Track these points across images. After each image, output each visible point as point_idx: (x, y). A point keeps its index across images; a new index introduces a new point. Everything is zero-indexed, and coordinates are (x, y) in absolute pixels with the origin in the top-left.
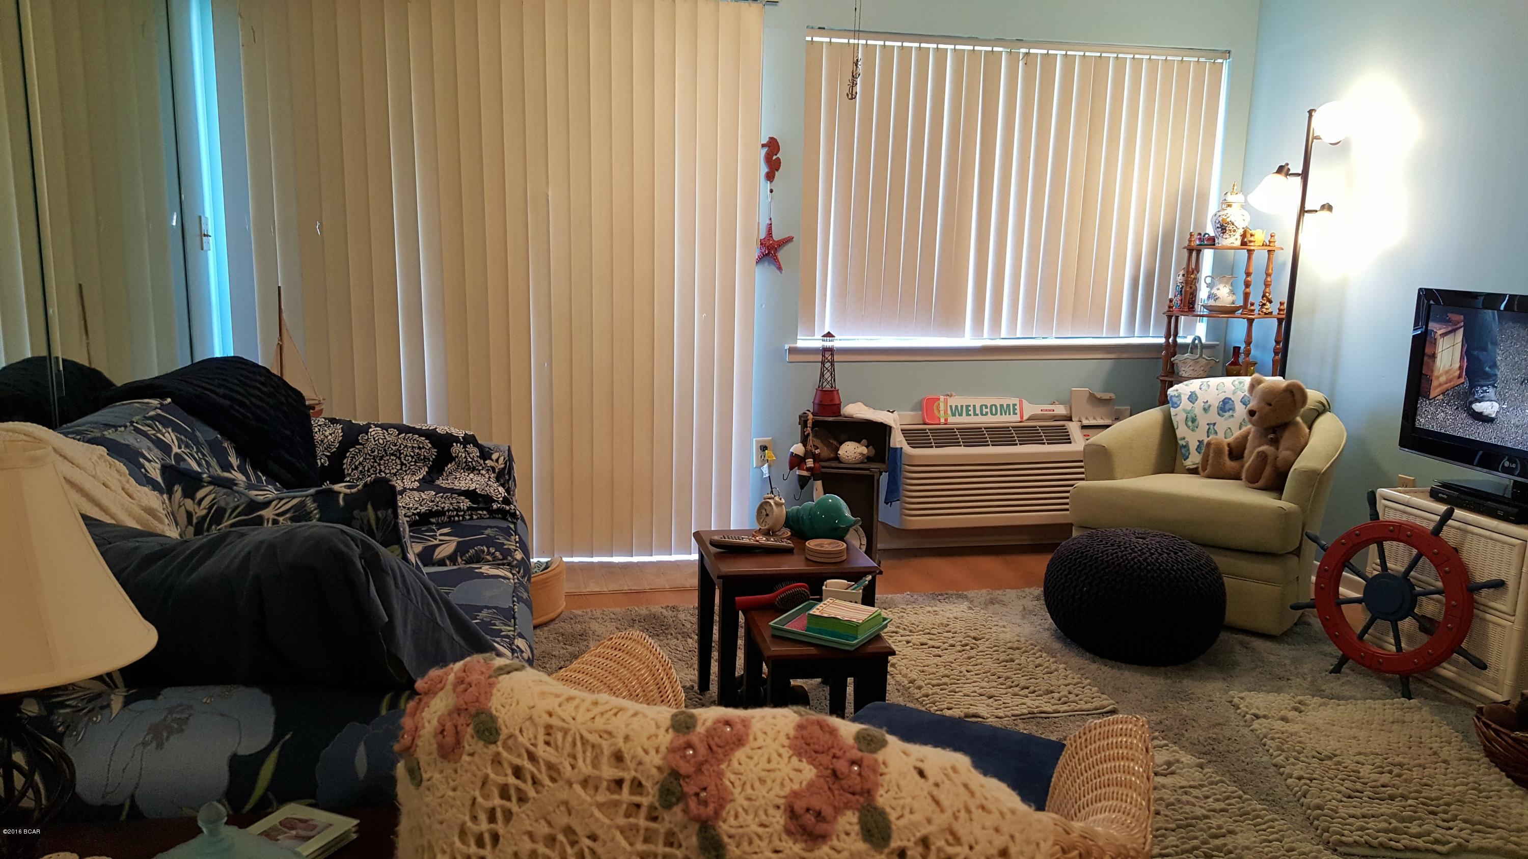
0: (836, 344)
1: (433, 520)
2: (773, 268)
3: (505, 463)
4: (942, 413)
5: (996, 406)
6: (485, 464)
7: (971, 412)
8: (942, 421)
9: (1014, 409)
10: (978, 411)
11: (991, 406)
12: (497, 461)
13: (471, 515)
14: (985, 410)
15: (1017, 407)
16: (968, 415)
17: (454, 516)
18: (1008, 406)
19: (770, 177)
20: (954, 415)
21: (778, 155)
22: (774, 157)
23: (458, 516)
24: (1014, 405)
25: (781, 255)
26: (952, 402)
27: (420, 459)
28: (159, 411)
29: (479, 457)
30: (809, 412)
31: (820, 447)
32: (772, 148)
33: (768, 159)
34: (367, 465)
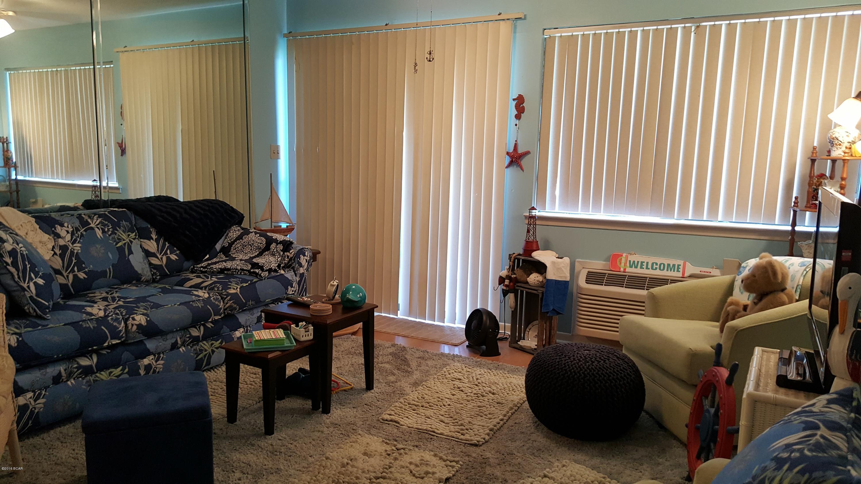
1: (225, 272)
2: (519, 168)
4: (623, 264)
5: (664, 265)
6: (283, 253)
7: (645, 267)
8: (622, 270)
9: (678, 268)
10: (650, 266)
11: (660, 264)
12: (291, 253)
13: (241, 273)
14: (655, 266)
15: (681, 267)
17: (234, 272)
18: (674, 265)
19: (518, 117)
20: (631, 267)
21: (523, 105)
22: (522, 105)
24: (679, 265)
25: (524, 162)
26: (632, 258)
27: (259, 248)
28: (106, 213)
29: (282, 251)
30: (517, 253)
31: (519, 274)
32: (520, 101)
33: (517, 107)
34: (239, 248)
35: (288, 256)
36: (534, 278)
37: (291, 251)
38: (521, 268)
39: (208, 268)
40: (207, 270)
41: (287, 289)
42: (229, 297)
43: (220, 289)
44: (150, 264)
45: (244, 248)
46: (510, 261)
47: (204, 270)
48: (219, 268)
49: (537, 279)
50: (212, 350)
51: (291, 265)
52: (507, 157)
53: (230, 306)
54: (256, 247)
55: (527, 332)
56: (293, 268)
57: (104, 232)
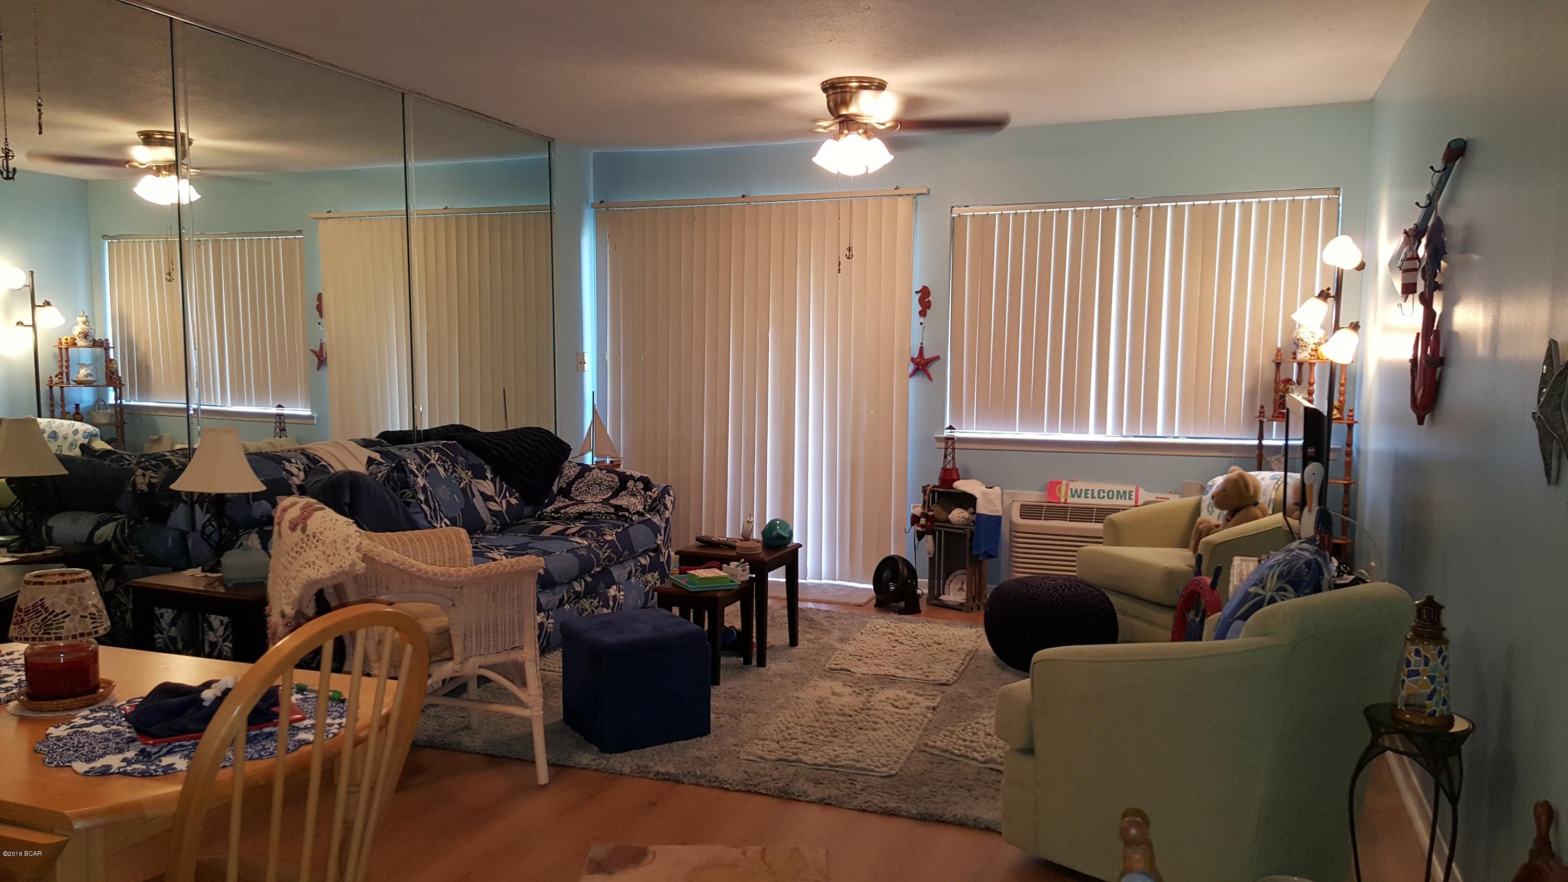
0: (957, 434)
1: (585, 517)
2: (926, 378)
3: (659, 495)
4: (1063, 494)
5: (1113, 492)
6: (645, 493)
7: (1089, 495)
8: (1062, 500)
9: (1130, 495)
10: (1096, 495)
11: (1109, 492)
12: (655, 493)
13: (606, 517)
14: (1102, 495)
15: (1133, 494)
16: (1086, 497)
17: (596, 516)
18: (1125, 492)
19: (923, 313)
20: (1073, 496)
21: (929, 299)
22: (927, 299)
23: (599, 516)
24: (1130, 492)
25: (932, 369)
26: (1073, 486)
27: (610, 488)
28: (440, 446)
29: (642, 489)
30: (932, 484)
31: (936, 511)
32: (925, 293)
33: (921, 301)
34: (583, 489)
35: (651, 497)
36: (958, 515)
37: (653, 490)
38: (938, 503)
39: (561, 514)
40: (560, 516)
41: (656, 537)
42: (607, 546)
43: (595, 535)
44: (490, 510)
45: (589, 489)
46: (925, 494)
47: (556, 516)
48: (576, 513)
49: (961, 515)
50: (592, 610)
51: (655, 508)
52: (912, 363)
53: (609, 556)
54: (607, 486)
55: (947, 586)
56: (658, 511)
57: (445, 470)
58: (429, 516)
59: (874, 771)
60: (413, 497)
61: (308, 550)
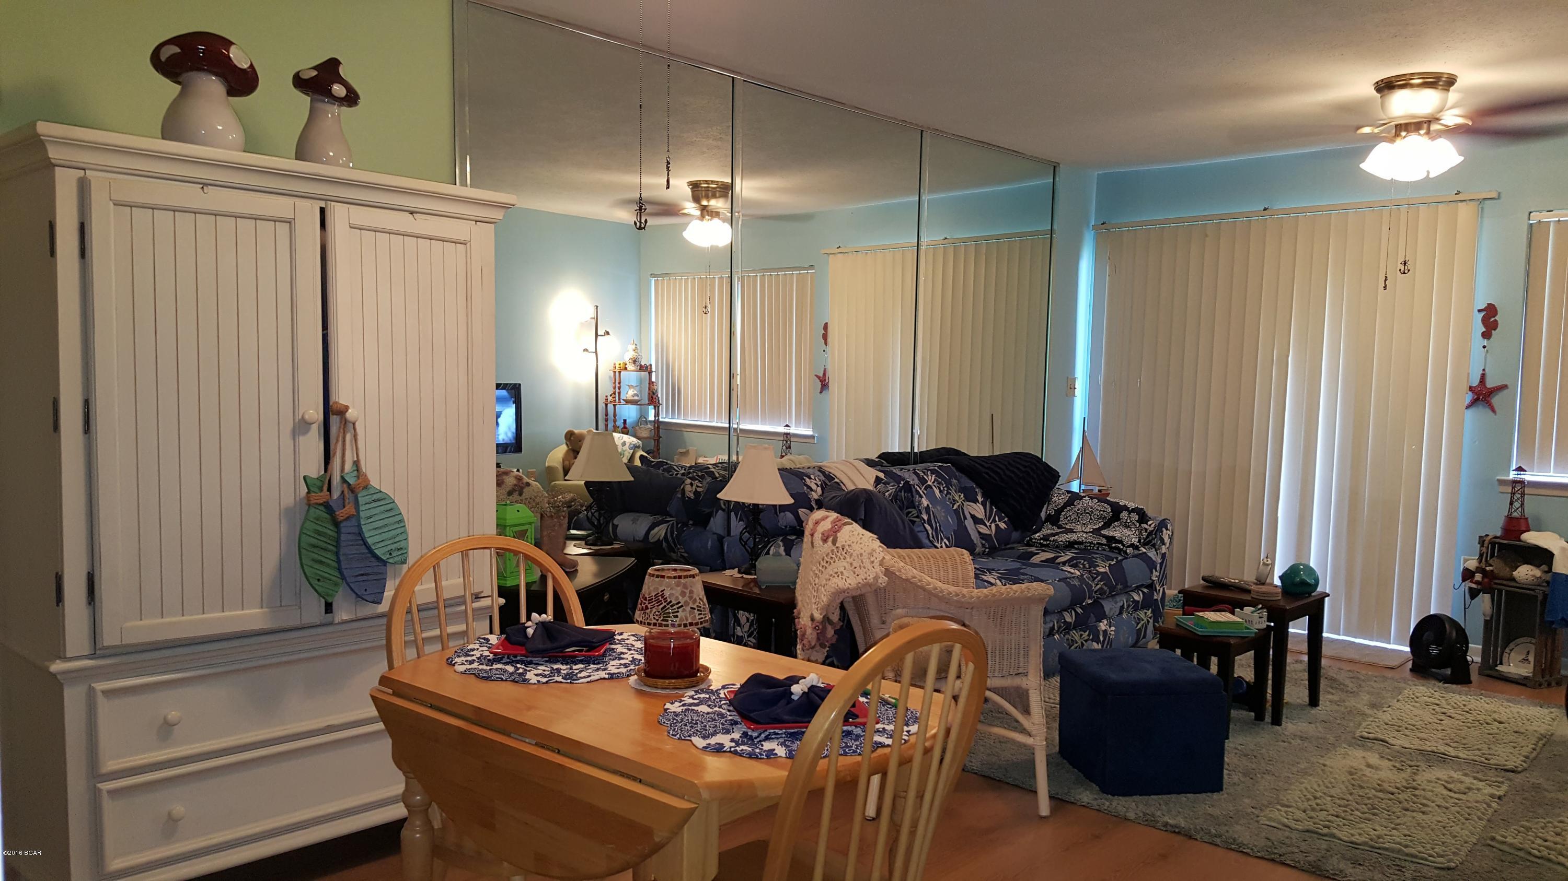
0: (1528, 477)
1: (1076, 546)
2: (1489, 411)
3: (1155, 528)
6: (1140, 525)
12: (1150, 526)
13: (1098, 548)
17: (1087, 546)
19: (1486, 335)
21: (1496, 318)
22: (1493, 319)
23: (1090, 547)
25: (1496, 400)
27: (1101, 517)
28: (936, 468)
29: (1137, 521)
30: (1491, 534)
31: (1496, 566)
32: (1490, 312)
33: (1485, 321)
34: (1073, 517)
35: (1146, 530)
36: (1525, 573)
37: (1149, 523)
38: (1498, 557)
39: (1050, 541)
40: (1049, 544)
41: (1152, 573)
42: (1099, 578)
43: (1087, 566)
44: (979, 533)
45: (1079, 518)
46: (1482, 546)
47: (1045, 543)
48: (1066, 541)
49: (1532, 573)
50: (1082, 643)
51: (1150, 541)
52: (1470, 393)
53: (1101, 589)
54: (1098, 516)
55: (1506, 655)
56: (1154, 546)
57: (941, 491)
58: (931, 535)
59: (1426, 860)
60: (917, 517)
61: (837, 561)
